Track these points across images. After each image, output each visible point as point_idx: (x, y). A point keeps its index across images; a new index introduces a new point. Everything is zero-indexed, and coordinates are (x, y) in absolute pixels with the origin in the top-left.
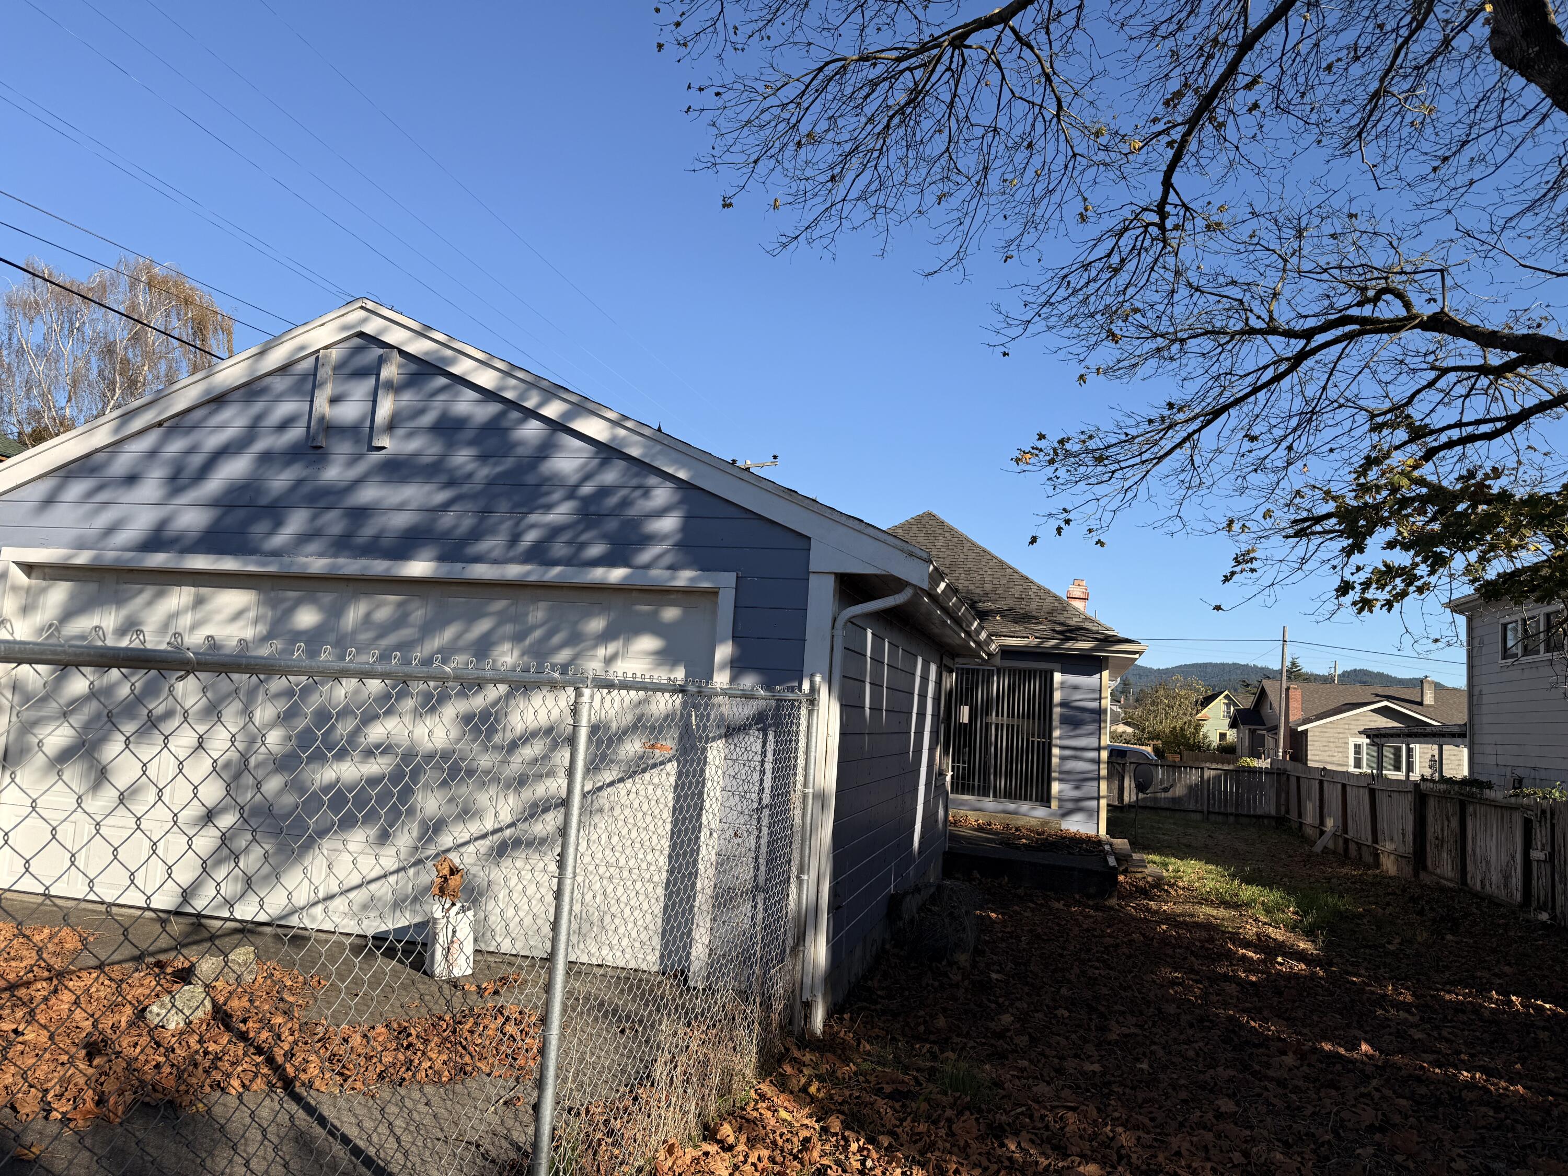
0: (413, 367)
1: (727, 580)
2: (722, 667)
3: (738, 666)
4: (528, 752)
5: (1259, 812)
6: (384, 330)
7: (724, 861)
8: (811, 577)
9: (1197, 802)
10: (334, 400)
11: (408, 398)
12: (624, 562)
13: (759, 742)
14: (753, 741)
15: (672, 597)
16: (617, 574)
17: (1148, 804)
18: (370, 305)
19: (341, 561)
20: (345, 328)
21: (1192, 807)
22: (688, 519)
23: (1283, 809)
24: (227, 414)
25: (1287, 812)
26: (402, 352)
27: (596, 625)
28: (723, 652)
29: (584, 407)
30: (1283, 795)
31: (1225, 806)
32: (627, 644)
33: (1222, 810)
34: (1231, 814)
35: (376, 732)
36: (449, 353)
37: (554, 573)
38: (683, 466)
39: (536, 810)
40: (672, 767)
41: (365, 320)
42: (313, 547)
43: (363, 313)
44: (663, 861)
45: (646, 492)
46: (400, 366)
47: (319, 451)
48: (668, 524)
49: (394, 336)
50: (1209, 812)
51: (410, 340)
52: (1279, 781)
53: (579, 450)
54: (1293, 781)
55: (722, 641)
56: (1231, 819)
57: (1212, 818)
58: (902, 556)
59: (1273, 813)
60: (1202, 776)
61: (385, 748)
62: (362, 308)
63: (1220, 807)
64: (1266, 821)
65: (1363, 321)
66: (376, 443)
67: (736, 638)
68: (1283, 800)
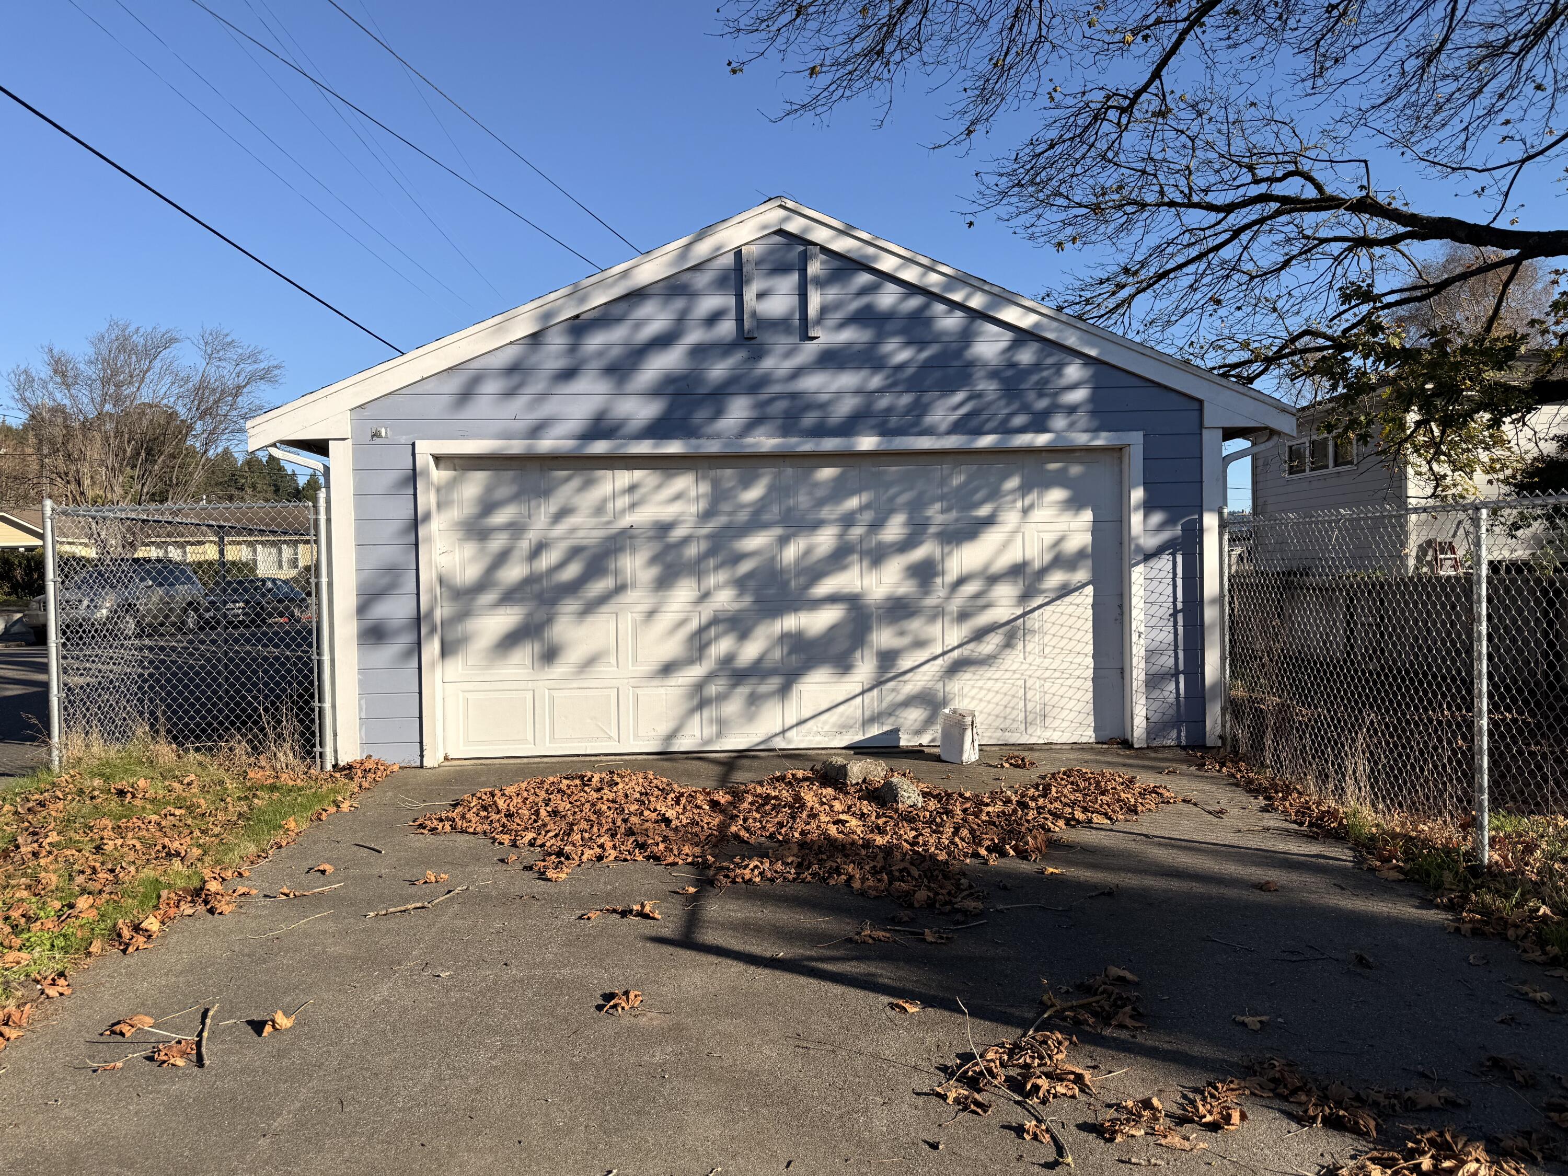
0: (836, 264)
1: (1136, 438)
2: (1137, 508)
3: (1149, 507)
4: (970, 588)
6: (806, 229)
7: (1151, 653)
8: (1205, 432)
10: (761, 296)
11: (833, 293)
12: (1045, 430)
13: (1170, 563)
14: (1164, 563)
15: (1077, 454)
16: (1042, 439)
18: (790, 204)
19: (793, 440)
20: (765, 227)
22: (1096, 389)
24: (647, 309)
26: (824, 250)
27: (1013, 483)
28: (1137, 495)
29: (1006, 298)
32: (1041, 496)
35: (825, 587)
36: (871, 250)
37: (986, 441)
38: (1093, 345)
39: (980, 635)
40: (1090, 589)
41: (786, 220)
42: (761, 430)
43: (782, 213)
44: (1090, 661)
45: (1059, 368)
46: (822, 263)
47: (752, 342)
48: (1078, 396)
49: (820, 235)
51: (833, 239)
53: (997, 334)
55: (1136, 486)
58: (1275, 411)
61: (833, 599)
62: (780, 206)
65: (1284, 200)
66: (811, 334)
67: (1147, 485)
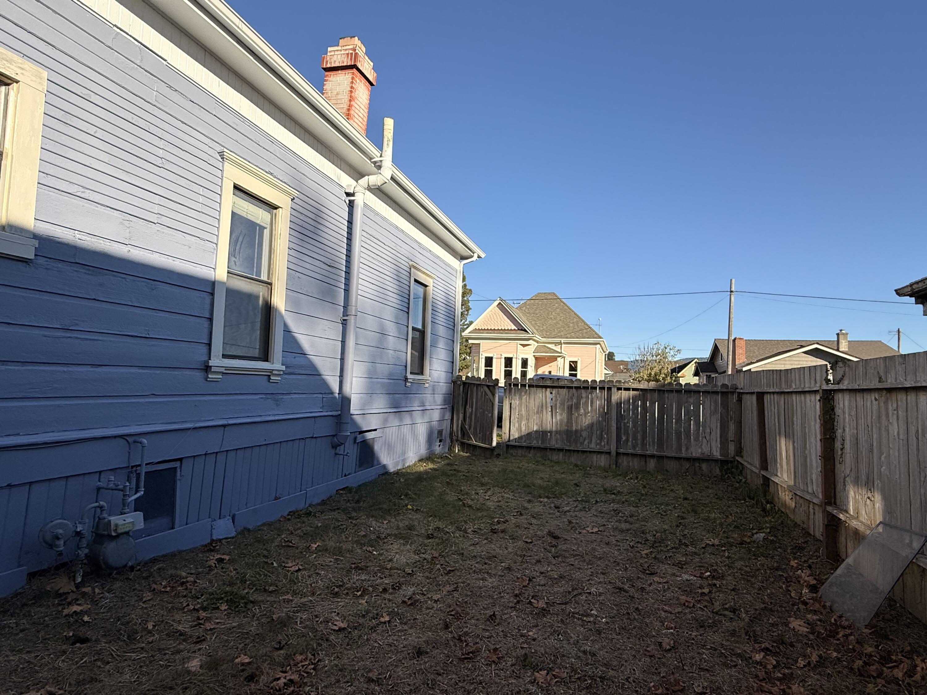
5: (695, 452)
9: (601, 438)
17: (534, 443)
21: (593, 446)
23: (732, 448)
25: (739, 451)
30: (732, 427)
31: (643, 445)
33: (639, 451)
34: (653, 456)
50: (618, 454)
52: (725, 405)
54: (751, 402)
56: (652, 464)
57: (624, 462)
59: (717, 454)
60: (609, 400)
63: (634, 447)
64: (704, 466)
68: (731, 435)
